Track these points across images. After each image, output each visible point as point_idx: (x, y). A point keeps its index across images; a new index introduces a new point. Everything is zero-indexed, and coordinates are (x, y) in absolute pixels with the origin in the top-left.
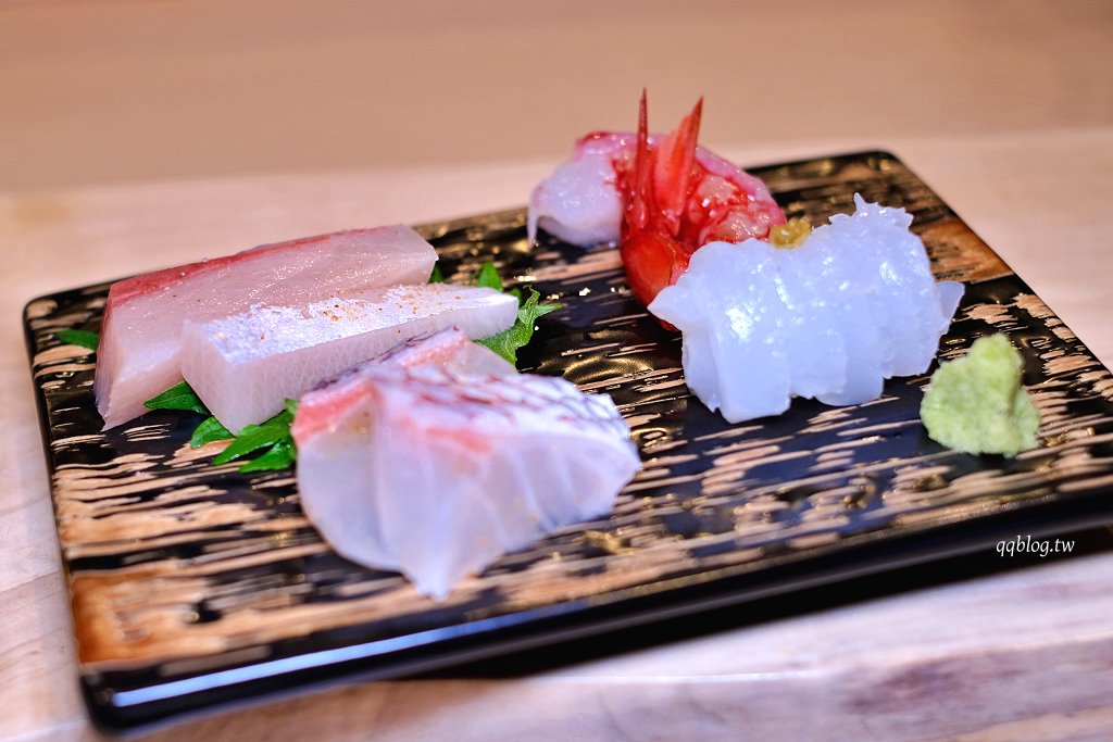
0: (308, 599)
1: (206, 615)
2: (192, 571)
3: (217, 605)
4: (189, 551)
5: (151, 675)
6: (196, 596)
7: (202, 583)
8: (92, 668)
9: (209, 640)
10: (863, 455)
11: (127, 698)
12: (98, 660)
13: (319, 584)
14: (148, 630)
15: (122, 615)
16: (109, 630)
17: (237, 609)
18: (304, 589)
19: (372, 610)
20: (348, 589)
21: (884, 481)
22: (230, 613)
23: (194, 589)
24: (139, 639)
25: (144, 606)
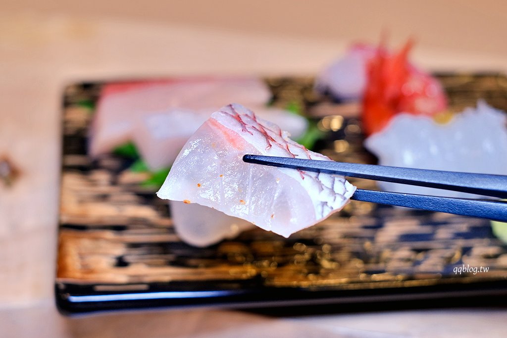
1: (121, 263)
2: (119, 238)
3: (128, 259)
4: (119, 228)
5: (89, 289)
6: (118, 253)
7: (123, 245)
8: (61, 280)
9: (120, 276)
10: (459, 235)
11: (74, 299)
12: (65, 277)
13: (180, 256)
14: (93, 266)
15: (81, 256)
16: (74, 263)
17: (137, 263)
18: (171, 257)
21: (466, 251)
22: (133, 264)
24: (88, 270)
25: (92, 253)
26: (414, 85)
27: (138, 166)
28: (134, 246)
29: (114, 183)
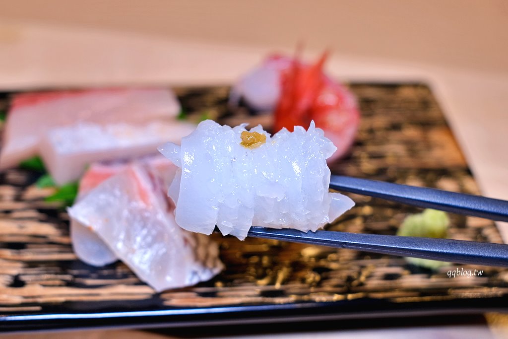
0: (69, 284)
1: (17, 283)
2: (17, 257)
3: (24, 278)
4: (17, 246)
6: (15, 272)
7: (20, 265)
9: (15, 297)
13: (75, 276)
17: (33, 282)
18: (68, 277)
19: (97, 295)
20: (89, 282)
22: (29, 284)
23: (14, 268)
26: (328, 98)
27: (44, 181)
28: (31, 264)
29: (18, 199)
